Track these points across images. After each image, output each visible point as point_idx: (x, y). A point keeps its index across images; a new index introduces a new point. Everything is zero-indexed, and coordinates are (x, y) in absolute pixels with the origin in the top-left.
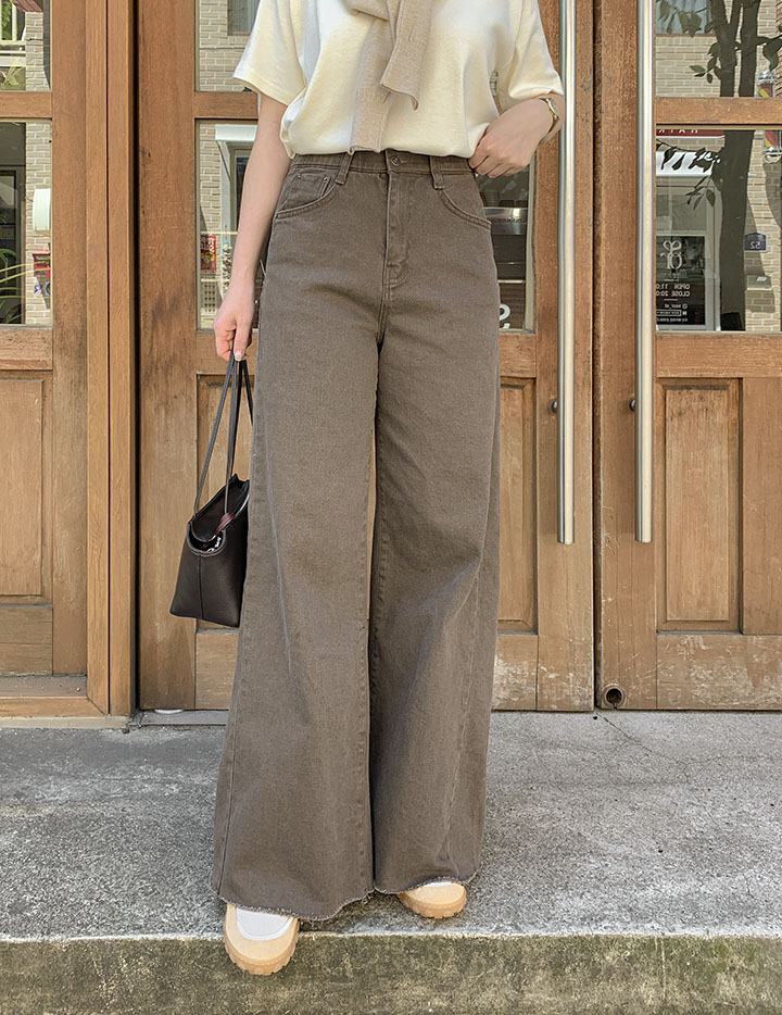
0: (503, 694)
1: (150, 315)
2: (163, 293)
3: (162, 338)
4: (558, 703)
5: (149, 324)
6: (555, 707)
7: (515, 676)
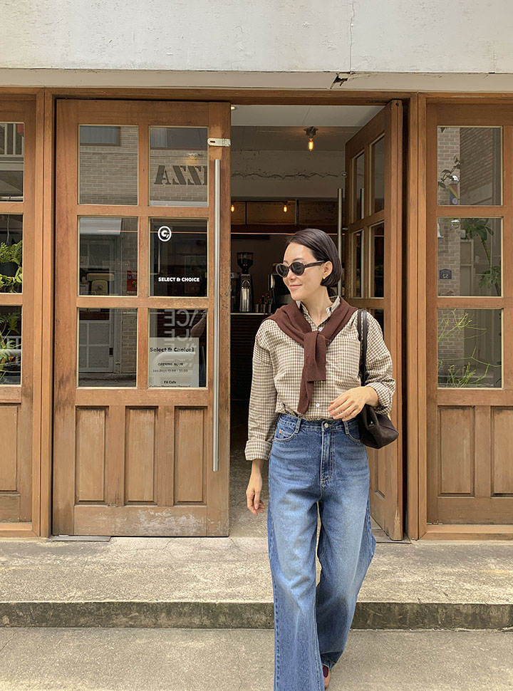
0: (194, 530)
1: (58, 382)
2: (63, 374)
3: (62, 392)
5: (58, 386)
6: (213, 535)
7: (199, 523)
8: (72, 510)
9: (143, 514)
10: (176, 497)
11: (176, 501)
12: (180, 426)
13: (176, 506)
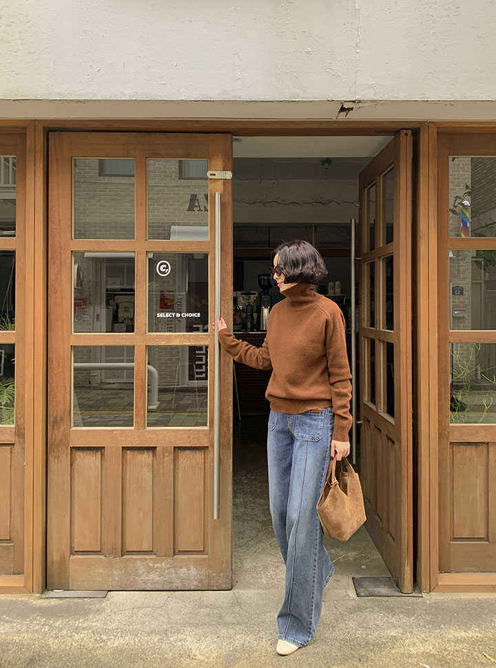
0: (195, 583)
1: (51, 423)
2: (57, 415)
3: (56, 433)
4: (217, 587)
5: (51, 427)
6: (215, 588)
7: (200, 575)
8: (67, 562)
9: (142, 565)
10: (176, 547)
11: (177, 551)
12: (180, 468)
13: (176, 557)
